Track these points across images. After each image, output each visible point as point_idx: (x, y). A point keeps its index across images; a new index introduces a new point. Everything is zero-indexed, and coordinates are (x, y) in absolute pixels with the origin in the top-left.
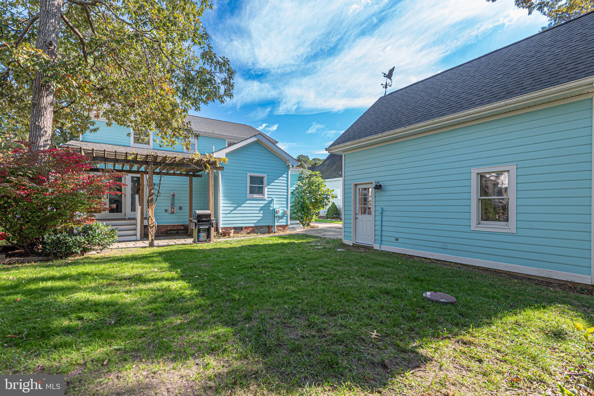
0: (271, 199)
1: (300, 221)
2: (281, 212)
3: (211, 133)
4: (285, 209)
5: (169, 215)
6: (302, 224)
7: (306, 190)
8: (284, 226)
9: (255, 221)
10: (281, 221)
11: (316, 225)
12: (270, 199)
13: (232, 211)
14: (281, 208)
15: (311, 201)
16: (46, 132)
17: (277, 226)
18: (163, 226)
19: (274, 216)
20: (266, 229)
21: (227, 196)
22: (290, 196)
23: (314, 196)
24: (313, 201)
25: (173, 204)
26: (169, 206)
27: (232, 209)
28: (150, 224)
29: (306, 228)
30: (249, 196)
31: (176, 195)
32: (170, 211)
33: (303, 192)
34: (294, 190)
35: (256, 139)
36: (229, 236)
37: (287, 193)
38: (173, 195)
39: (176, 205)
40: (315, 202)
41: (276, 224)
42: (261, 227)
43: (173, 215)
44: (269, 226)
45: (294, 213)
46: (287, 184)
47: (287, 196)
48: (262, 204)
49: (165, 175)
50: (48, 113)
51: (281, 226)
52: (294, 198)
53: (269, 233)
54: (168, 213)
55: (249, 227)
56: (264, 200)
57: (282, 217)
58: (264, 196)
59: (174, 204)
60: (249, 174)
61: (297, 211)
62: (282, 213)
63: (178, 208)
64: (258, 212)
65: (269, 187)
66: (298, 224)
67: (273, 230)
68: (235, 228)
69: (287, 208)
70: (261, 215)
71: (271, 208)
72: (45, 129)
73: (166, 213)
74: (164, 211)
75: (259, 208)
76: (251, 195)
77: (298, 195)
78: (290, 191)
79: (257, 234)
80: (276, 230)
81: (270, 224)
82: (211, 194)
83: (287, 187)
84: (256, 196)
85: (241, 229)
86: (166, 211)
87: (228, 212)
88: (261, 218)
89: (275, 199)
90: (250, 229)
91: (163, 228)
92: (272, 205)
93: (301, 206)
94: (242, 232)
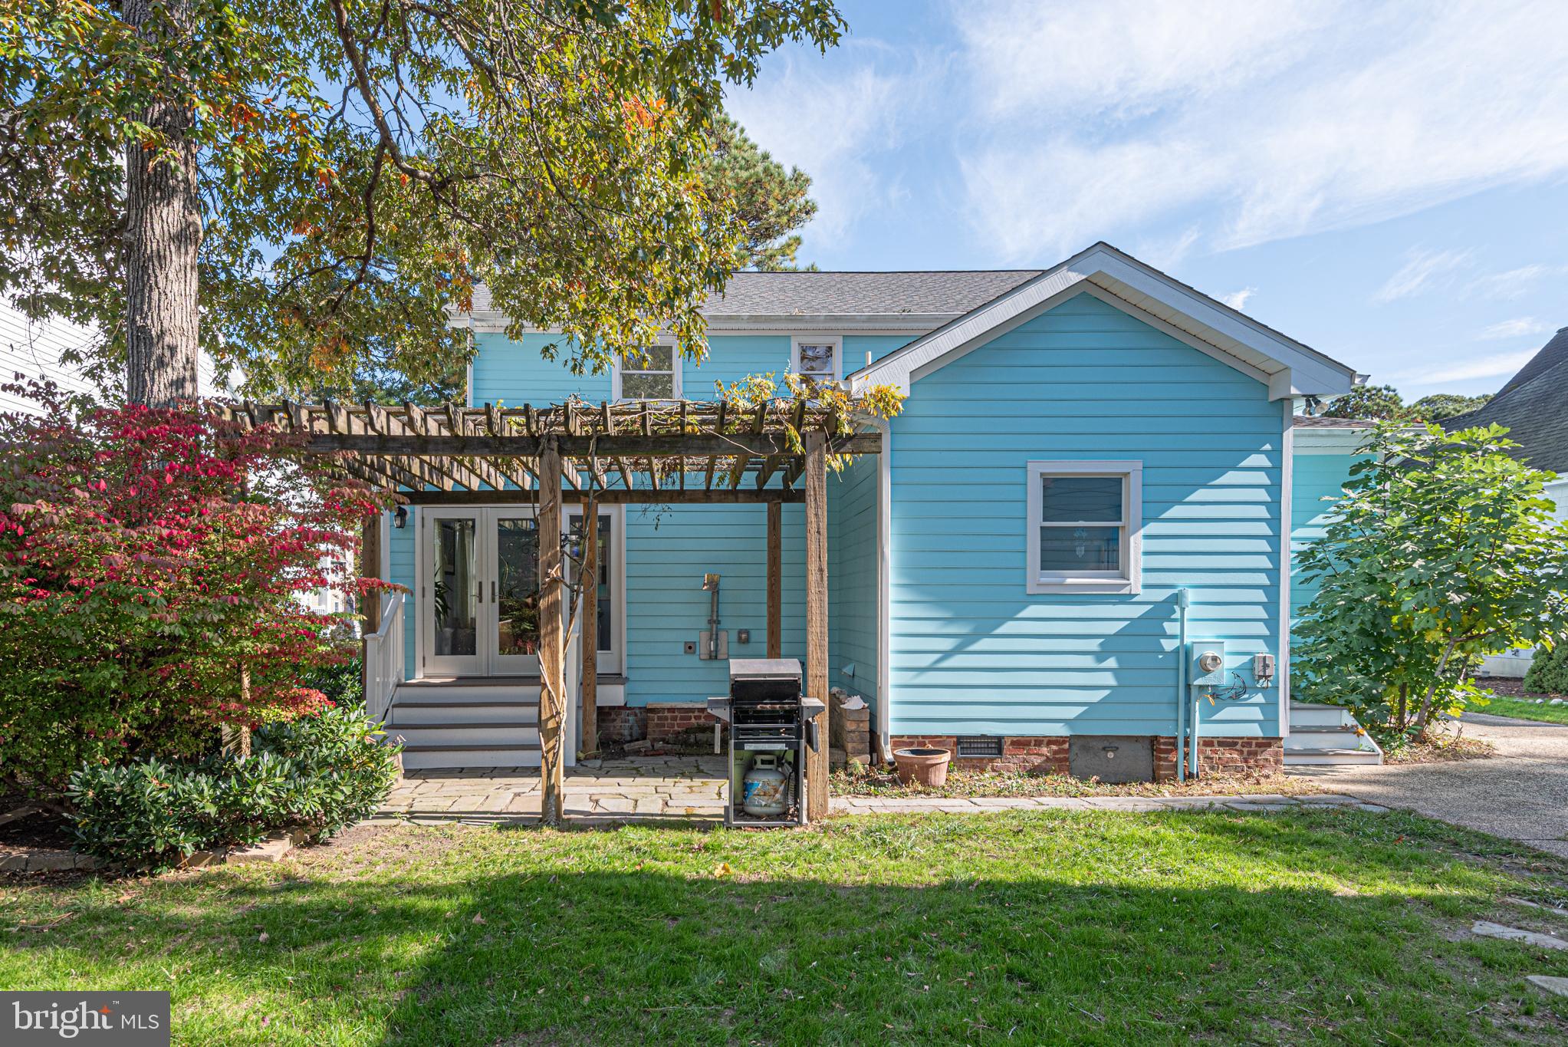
0: (1169, 592)
1: (1358, 715)
2: (1229, 663)
3: (896, 319)
4: (1260, 648)
5: (701, 664)
6: (1375, 730)
7: (1403, 539)
8: (1248, 741)
9: (1074, 712)
10: (1228, 713)
11: (1472, 733)
12: (1161, 595)
13: (947, 654)
14: (1229, 645)
15: (1443, 603)
16: (173, 349)
17: (1208, 742)
18: (671, 710)
19: (1188, 686)
20: (1141, 759)
21: (919, 584)
22: (1288, 571)
23: (1458, 568)
24: (1456, 598)
25: (714, 621)
26: (700, 630)
27: (947, 644)
28: (543, 718)
29: (1407, 758)
30: (1037, 577)
31: (724, 584)
32: (703, 650)
33: (1382, 547)
34: (1321, 542)
35: (1075, 278)
36: (925, 782)
37: (1275, 555)
38: (714, 587)
39: (726, 623)
40: (1469, 607)
41: (1200, 730)
42: (1110, 743)
43: (715, 664)
44: (1154, 740)
45: (1319, 665)
46: (1274, 506)
47: (1274, 573)
48: (1112, 619)
49: (671, 501)
50: (171, 276)
51: (1229, 743)
52: (1315, 583)
53: (1155, 779)
54: (695, 658)
55: (1039, 741)
56: (1127, 599)
57: (1237, 696)
58: (1124, 576)
59: (719, 622)
60: (1038, 468)
61: (1342, 659)
62: (1236, 673)
63: (734, 636)
64: (1088, 661)
65: (1153, 528)
66: (1345, 729)
67: (1181, 764)
68: (962, 743)
69: (1272, 641)
70: (1109, 679)
71: (1169, 645)
72: (167, 339)
73: (689, 657)
74: (681, 648)
75: (1094, 645)
76: (1052, 577)
77: (1342, 567)
78: (1291, 545)
79: (1084, 778)
80: (1196, 763)
81: (1164, 731)
82: (813, 577)
83: (1275, 521)
84: (1074, 579)
85: (996, 745)
86: (690, 648)
87: (927, 660)
88: (1107, 692)
89: (1191, 596)
90: (1044, 750)
91: (674, 718)
92: (1170, 628)
93: (1362, 632)
94: (998, 764)
